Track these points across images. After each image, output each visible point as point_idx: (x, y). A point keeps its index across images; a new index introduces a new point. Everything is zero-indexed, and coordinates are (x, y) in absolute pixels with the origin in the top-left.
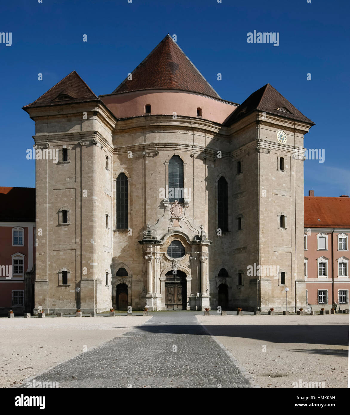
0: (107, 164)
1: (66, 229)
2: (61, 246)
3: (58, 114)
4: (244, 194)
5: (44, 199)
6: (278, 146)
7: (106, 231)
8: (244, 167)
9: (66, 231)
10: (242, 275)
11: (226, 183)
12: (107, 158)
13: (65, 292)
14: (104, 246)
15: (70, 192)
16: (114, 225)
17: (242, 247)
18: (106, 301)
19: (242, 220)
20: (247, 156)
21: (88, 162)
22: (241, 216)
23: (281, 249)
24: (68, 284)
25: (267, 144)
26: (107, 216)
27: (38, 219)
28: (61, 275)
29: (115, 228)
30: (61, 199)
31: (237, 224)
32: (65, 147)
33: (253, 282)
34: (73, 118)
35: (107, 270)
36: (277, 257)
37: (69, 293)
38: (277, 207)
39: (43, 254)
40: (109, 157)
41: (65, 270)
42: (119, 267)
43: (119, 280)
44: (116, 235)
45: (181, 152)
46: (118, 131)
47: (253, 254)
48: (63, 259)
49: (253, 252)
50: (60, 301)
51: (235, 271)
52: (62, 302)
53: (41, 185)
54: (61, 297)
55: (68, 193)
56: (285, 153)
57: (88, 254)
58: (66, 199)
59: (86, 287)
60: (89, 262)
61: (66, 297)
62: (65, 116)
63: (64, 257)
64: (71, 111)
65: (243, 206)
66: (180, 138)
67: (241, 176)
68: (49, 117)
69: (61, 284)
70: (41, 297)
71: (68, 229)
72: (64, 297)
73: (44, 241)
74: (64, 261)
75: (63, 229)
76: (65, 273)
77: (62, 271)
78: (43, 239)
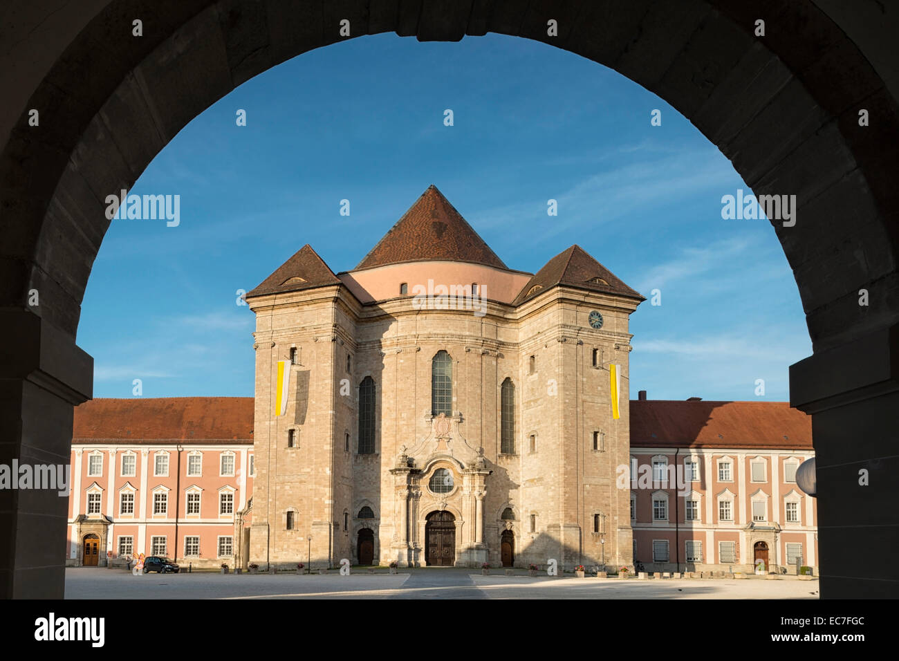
0: (349, 365)
1: (294, 455)
2: (286, 477)
3: (286, 302)
4: (539, 402)
5: (266, 414)
6: (589, 333)
7: (346, 456)
8: (539, 362)
9: (293, 457)
10: (536, 518)
11: (512, 386)
12: (349, 357)
13: (291, 540)
14: (343, 477)
15: (299, 405)
16: (355, 448)
17: (537, 477)
18: (344, 552)
19: (536, 439)
20: (544, 348)
21: (325, 364)
22: (535, 434)
23: (593, 481)
24: (295, 529)
25: (573, 330)
26: (348, 435)
27: (258, 442)
28: (285, 517)
29: (357, 452)
30: (288, 414)
31: (529, 445)
32: (293, 346)
33: (552, 529)
34: (306, 308)
35: (346, 509)
36: (588, 493)
37: (297, 541)
38: (588, 420)
39: (263, 488)
40: (352, 357)
41: (290, 509)
42: (362, 506)
43: (362, 524)
44: (358, 461)
45: (449, 346)
46: (363, 320)
47: (553, 488)
48: (289, 495)
49: (552, 485)
50: (284, 553)
51: (527, 511)
52: (286, 553)
53: (261, 397)
54: (285, 547)
55: (297, 407)
56: (599, 342)
57: (322, 488)
58: (294, 415)
59: (318, 534)
60: (323, 499)
61: (291, 547)
62: (295, 305)
63: (291, 492)
64: (302, 298)
65: (538, 420)
66: (448, 327)
67: (535, 375)
68: (275, 307)
69: (285, 528)
70: (259, 546)
71: (297, 455)
72: (288, 547)
73: (264, 472)
74: (289, 497)
75: (289, 454)
76: (290, 514)
77: (287, 511)
78: (263, 469)
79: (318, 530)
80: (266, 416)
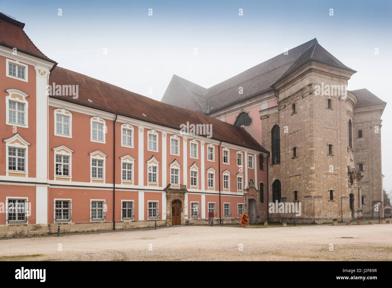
1: (331, 159)
3: (328, 72)
5: (318, 133)
9: (331, 160)
13: (332, 206)
15: (333, 132)
24: (334, 200)
27: (315, 149)
28: (329, 193)
30: (328, 136)
32: (330, 98)
37: (334, 206)
39: (318, 175)
41: (332, 189)
48: (330, 181)
50: (330, 213)
52: (331, 213)
54: (330, 209)
55: (332, 132)
57: (345, 179)
58: (331, 137)
60: (345, 184)
61: (332, 210)
63: (331, 179)
69: (329, 199)
70: (319, 209)
71: (333, 159)
72: (331, 210)
73: (318, 166)
74: (330, 182)
75: (329, 158)
76: (331, 192)
77: (330, 189)
78: (318, 165)
79: (345, 201)
80: (318, 134)
